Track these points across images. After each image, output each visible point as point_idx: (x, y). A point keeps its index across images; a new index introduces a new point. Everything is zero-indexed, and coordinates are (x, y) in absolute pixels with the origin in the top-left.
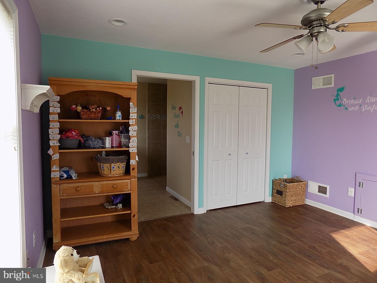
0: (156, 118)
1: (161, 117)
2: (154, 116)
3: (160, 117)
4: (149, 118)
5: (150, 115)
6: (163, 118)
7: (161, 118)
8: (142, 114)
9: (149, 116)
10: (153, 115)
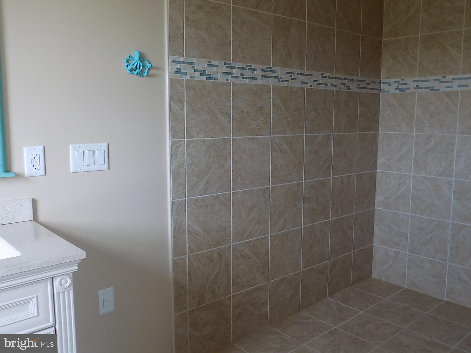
0: (209, 77)
1: (229, 70)
2: (201, 65)
3: (224, 73)
4: (178, 76)
5: (182, 59)
6: (236, 77)
7: (229, 77)
8: (143, 51)
9: (174, 62)
10: (194, 60)
